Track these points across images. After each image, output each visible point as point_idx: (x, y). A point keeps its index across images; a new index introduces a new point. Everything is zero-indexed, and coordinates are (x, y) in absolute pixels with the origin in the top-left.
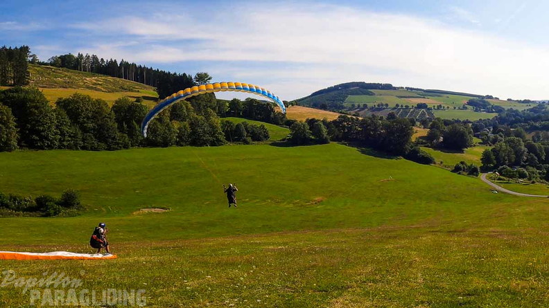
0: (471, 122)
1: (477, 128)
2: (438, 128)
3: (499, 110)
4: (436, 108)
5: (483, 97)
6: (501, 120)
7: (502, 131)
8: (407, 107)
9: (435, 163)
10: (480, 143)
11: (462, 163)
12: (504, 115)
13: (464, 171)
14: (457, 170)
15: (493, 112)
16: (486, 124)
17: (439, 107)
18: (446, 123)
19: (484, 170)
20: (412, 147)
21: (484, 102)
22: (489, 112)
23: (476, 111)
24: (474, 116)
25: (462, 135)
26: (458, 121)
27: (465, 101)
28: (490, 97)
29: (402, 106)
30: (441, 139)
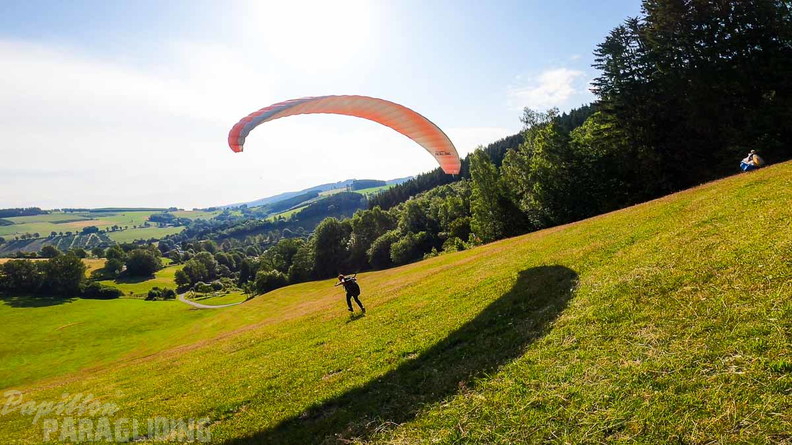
0: (156, 241)
1: (165, 248)
2: (117, 256)
3: (186, 222)
4: (110, 229)
5: (166, 211)
6: (190, 233)
7: (191, 247)
8: (69, 234)
9: (123, 295)
10: (171, 264)
11: (155, 289)
12: (191, 227)
13: (159, 296)
14: (151, 297)
15: (179, 225)
16: (174, 239)
17: (115, 229)
18: (127, 248)
19: (181, 291)
20: (88, 284)
21: (168, 215)
22: (175, 226)
23: (161, 226)
24: (159, 233)
25: (149, 259)
26: (142, 242)
27: (146, 216)
28: (175, 209)
29: (61, 233)
30: (125, 268)
